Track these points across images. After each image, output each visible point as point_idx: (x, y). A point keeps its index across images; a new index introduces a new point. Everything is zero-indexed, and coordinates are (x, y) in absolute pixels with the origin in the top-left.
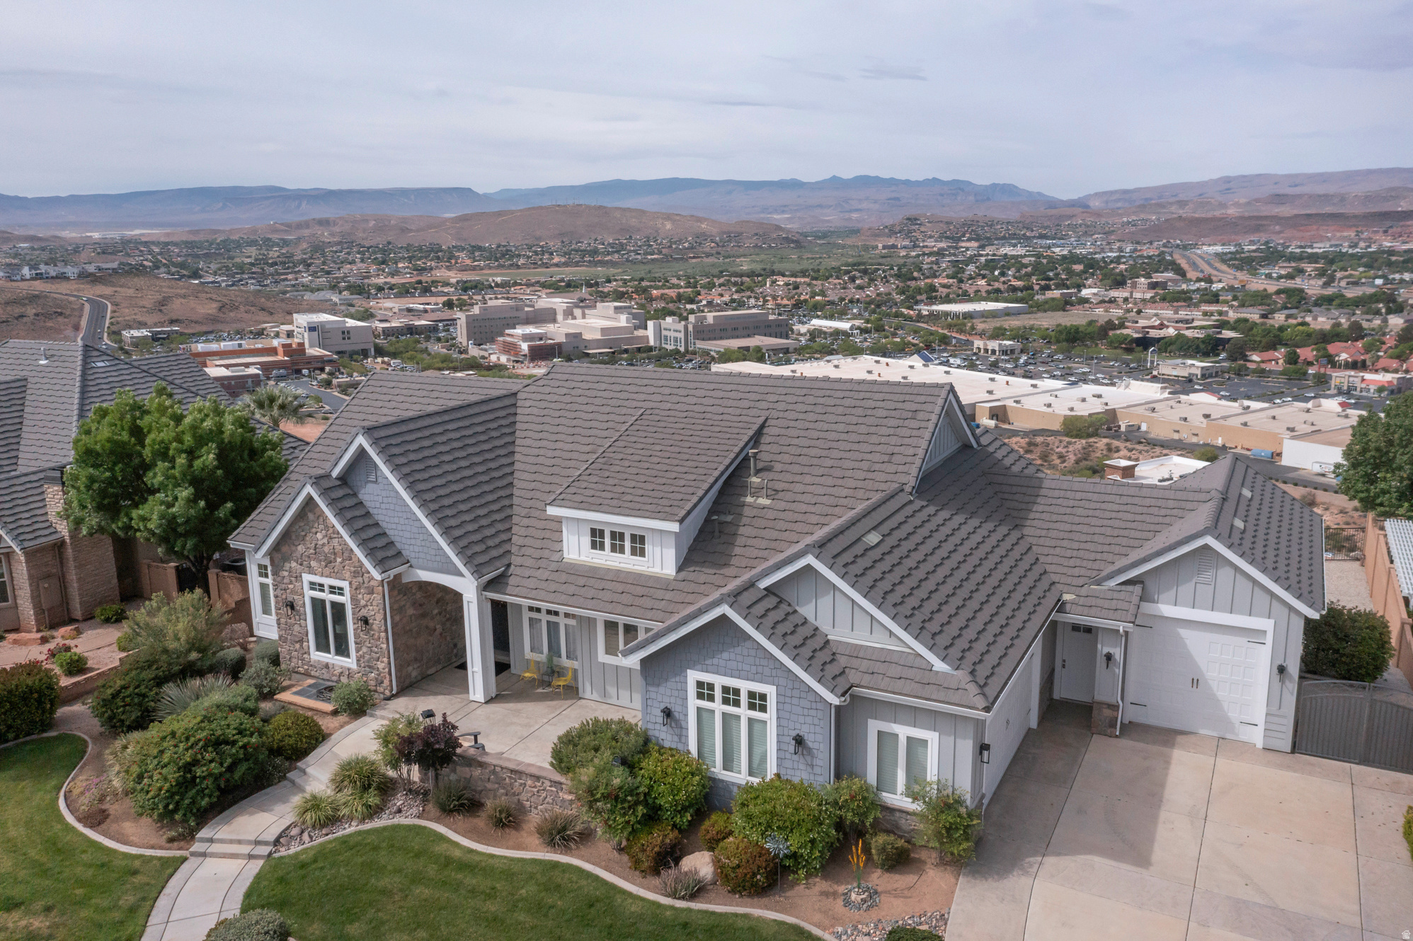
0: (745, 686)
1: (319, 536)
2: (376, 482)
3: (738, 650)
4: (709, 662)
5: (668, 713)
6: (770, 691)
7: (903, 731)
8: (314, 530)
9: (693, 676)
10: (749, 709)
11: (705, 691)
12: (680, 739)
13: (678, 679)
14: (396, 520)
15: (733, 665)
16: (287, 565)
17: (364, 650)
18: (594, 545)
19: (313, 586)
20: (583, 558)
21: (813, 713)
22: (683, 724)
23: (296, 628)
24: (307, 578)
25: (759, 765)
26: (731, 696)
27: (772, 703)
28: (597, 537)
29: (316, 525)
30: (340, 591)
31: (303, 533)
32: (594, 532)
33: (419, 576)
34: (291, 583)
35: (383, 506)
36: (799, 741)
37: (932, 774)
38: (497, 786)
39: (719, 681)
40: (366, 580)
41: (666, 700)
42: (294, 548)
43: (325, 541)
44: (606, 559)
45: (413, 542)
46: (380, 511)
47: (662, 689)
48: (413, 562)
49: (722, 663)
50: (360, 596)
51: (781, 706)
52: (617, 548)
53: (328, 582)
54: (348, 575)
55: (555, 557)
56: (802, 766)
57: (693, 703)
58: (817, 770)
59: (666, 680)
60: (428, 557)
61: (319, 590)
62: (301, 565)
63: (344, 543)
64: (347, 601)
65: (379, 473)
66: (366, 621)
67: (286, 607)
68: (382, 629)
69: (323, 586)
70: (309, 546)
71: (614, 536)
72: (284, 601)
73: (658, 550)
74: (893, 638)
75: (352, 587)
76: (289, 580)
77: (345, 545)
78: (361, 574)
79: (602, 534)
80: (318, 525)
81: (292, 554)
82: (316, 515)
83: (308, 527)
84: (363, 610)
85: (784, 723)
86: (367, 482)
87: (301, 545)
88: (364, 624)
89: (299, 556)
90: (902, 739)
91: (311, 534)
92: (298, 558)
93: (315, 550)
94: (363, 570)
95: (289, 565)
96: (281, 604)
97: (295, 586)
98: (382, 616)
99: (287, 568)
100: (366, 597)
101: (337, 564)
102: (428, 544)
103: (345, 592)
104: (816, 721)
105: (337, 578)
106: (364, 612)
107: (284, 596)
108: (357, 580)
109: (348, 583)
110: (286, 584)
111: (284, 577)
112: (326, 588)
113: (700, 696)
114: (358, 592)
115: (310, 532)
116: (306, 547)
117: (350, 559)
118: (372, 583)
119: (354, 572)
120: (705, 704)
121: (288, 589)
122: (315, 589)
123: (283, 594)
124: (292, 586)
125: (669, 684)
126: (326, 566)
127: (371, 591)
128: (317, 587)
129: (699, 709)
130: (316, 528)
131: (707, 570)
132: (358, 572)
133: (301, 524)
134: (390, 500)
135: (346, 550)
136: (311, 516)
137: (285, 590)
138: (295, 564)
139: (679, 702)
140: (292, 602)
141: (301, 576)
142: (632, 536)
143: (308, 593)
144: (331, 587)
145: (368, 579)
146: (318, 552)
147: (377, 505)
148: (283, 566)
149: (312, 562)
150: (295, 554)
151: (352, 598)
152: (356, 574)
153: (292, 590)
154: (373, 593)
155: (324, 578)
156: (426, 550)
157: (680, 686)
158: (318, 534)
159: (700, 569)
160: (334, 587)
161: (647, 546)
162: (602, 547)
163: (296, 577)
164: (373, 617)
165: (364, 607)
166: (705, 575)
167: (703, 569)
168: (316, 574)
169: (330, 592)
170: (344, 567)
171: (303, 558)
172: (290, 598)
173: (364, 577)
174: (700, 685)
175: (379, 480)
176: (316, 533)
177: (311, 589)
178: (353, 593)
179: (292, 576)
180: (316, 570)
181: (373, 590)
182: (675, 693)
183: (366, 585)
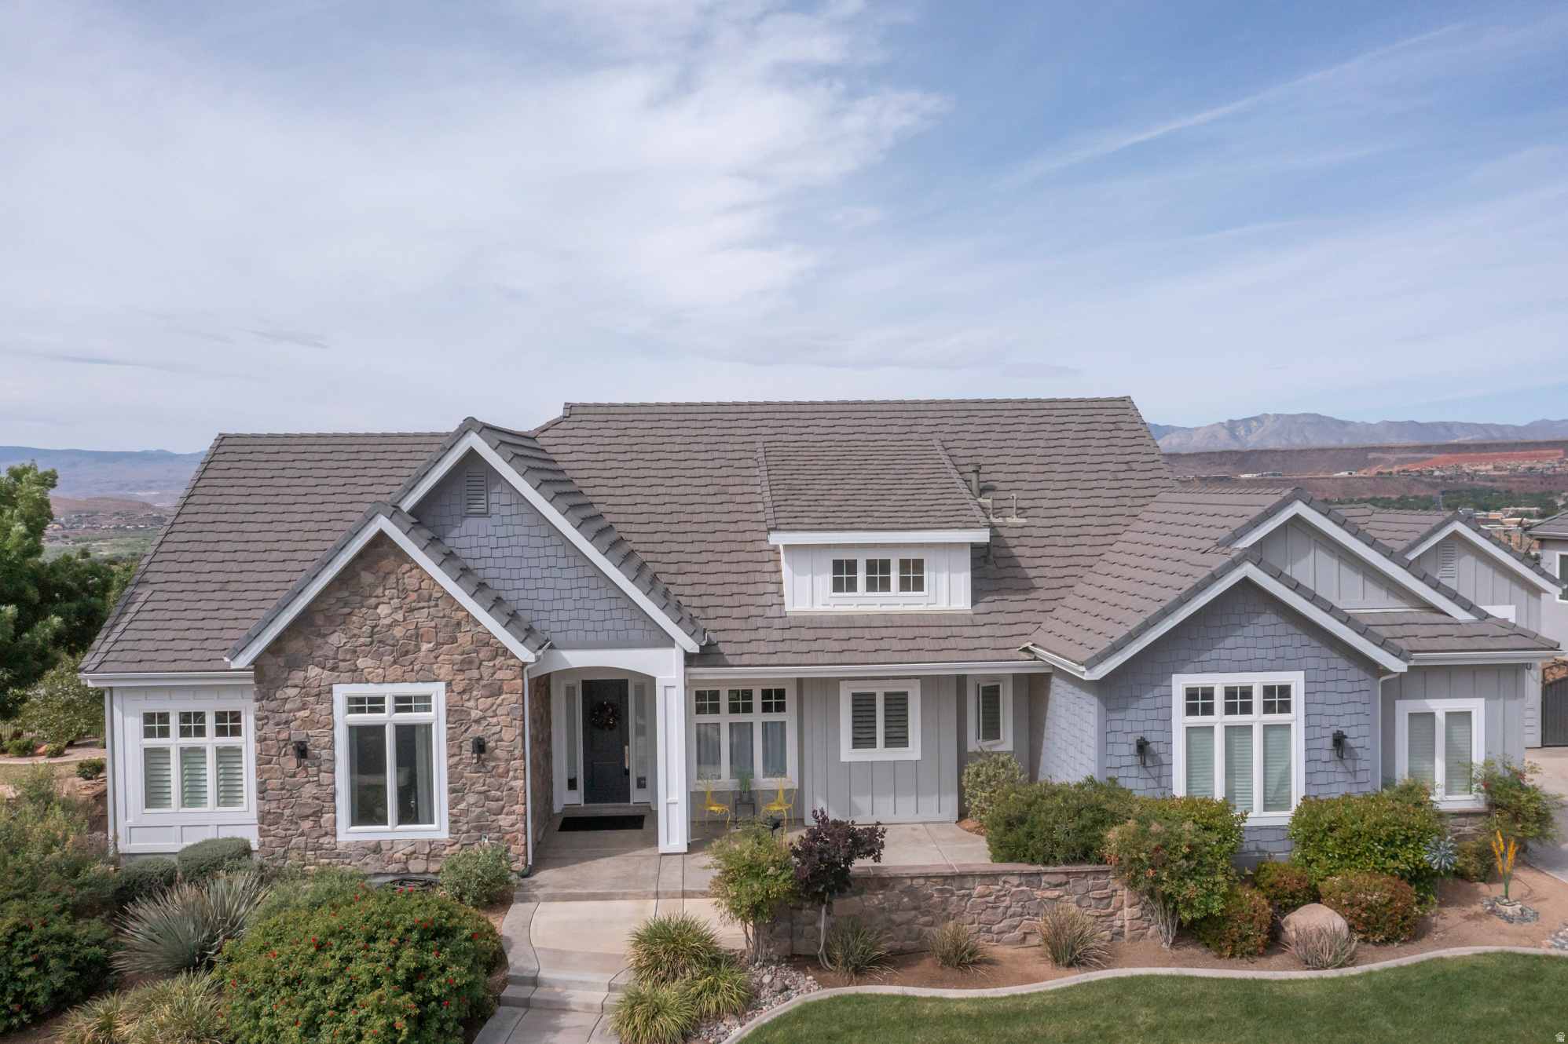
0: (1257, 681)
1: (383, 610)
2: (486, 515)
3: (1249, 631)
4: (1205, 657)
5: (1142, 747)
6: (1295, 680)
7: (1440, 707)
8: (373, 601)
9: (1181, 683)
10: (1265, 712)
11: (1200, 702)
12: (1159, 783)
13: (1156, 692)
14: (525, 573)
15: (1241, 653)
16: (298, 676)
17: (471, 798)
18: (838, 586)
19: (357, 704)
20: (818, 607)
21: (1355, 697)
22: (1164, 758)
23: (309, 790)
24: (342, 692)
25: (1277, 791)
26: (1238, 700)
27: (1297, 699)
28: (843, 575)
29: (379, 591)
30: (424, 702)
31: (347, 610)
32: (838, 566)
33: (565, 661)
34: (303, 708)
35: (497, 553)
36: (1339, 741)
37: (1478, 757)
38: (913, 913)
39: (1218, 682)
40: (486, 672)
41: (1139, 727)
42: (319, 641)
43: (399, 616)
44: (862, 602)
45: (558, 605)
46: (490, 562)
47: (1131, 714)
48: (556, 639)
49: (1224, 654)
50: (471, 703)
51: (1311, 698)
52: (878, 583)
53: (389, 691)
54: (445, 671)
55: (774, 612)
56: (1339, 777)
57: (1180, 721)
58: (1361, 777)
59: (1139, 697)
60: (589, 626)
61: (372, 710)
62: (333, 669)
63: (441, 614)
64: (436, 717)
65: (493, 498)
66: (480, 747)
67: (285, 755)
68: (517, 753)
69: (381, 700)
70: (356, 631)
71: (871, 566)
72: (282, 744)
73: (943, 577)
74: (1391, 599)
75: (453, 691)
76: (298, 704)
77: (444, 617)
78: (477, 663)
79: (852, 566)
80: (385, 589)
81: (314, 654)
82: (381, 574)
83: (359, 598)
84: (475, 727)
85: (1315, 720)
86: (468, 515)
87: (337, 634)
88: (474, 752)
89: (331, 654)
90: (1440, 717)
91: (364, 610)
92: (326, 658)
93: (371, 637)
94: (481, 655)
95: (302, 674)
96: (272, 753)
97: (313, 711)
98: (518, 732)
99: (297, 682)
100: (484, 703)
101: (422, 654)
102: (589, 604)
103: (433, 703)
104: (1360, 708)
105: (417, 681)
106: (476, 731)
107: (284, 735)
108: (469, 674)
109: (443, 684)
110: (290, 712)
111: (287, 699)
112: (389, 704)
113: (1191, 710)
114: (466, 697)
115: (362, 607)
116: (350, 634)
117: (454, 640)
118: (499, 675)
119: (462, 662)
120: (1200, 720)
121: (296, 720)
122: (361, 710)
123: (279, 732)
124: (306, 713)
125: (1142, 703)
126: (395, 662)
127: (496, 691)
128: (367, 705)
129: (1190, 730)
130: (377, 597)
131: (1012, 598)
132: (471, 662)
133: (341, 594)
134: (513, 541)
135: (446, 626)
136: (367, 577)
137: (287, 722)
138: (318, 670)
139: (1158, 725)
140: (302, 743)
141: (330, 691)
142: (902, 561)
143: (343, 719)
144: (398, 699)
145: (491, 671)
146: (377, 639)
147: (486, 552)
148: (287, 679)
149: (360, 660)
150: (320, 653)
151: (449, 711)
152: (466, 665)
153: (304, 720)
154: (500, 694)
155: (386, 685)
156: (584, 614)
157: (1159, 703)
158: (381, 607)
159: (1000, 597)
160: (408, 699)
161: (926, 574)
162: (852, 586)
163: (318, 695)
164: (496, 737)
165: (478, 721)
166: (1013, 603)
167: (1005, 597)
168: (367, 681)
169: (398, 710)
170: (436, 658)
171: (340, 657)
172: (298, 736)
173: (482, 669)
174: (1191, 694)
175: (494, 509)
176: (376, 607)
177: (351, 711)
178: (452, 702)
179: (307, 694)
180: (369, 673)
181: (501, 687)
182: (1153, 714)
183: (485, 682)
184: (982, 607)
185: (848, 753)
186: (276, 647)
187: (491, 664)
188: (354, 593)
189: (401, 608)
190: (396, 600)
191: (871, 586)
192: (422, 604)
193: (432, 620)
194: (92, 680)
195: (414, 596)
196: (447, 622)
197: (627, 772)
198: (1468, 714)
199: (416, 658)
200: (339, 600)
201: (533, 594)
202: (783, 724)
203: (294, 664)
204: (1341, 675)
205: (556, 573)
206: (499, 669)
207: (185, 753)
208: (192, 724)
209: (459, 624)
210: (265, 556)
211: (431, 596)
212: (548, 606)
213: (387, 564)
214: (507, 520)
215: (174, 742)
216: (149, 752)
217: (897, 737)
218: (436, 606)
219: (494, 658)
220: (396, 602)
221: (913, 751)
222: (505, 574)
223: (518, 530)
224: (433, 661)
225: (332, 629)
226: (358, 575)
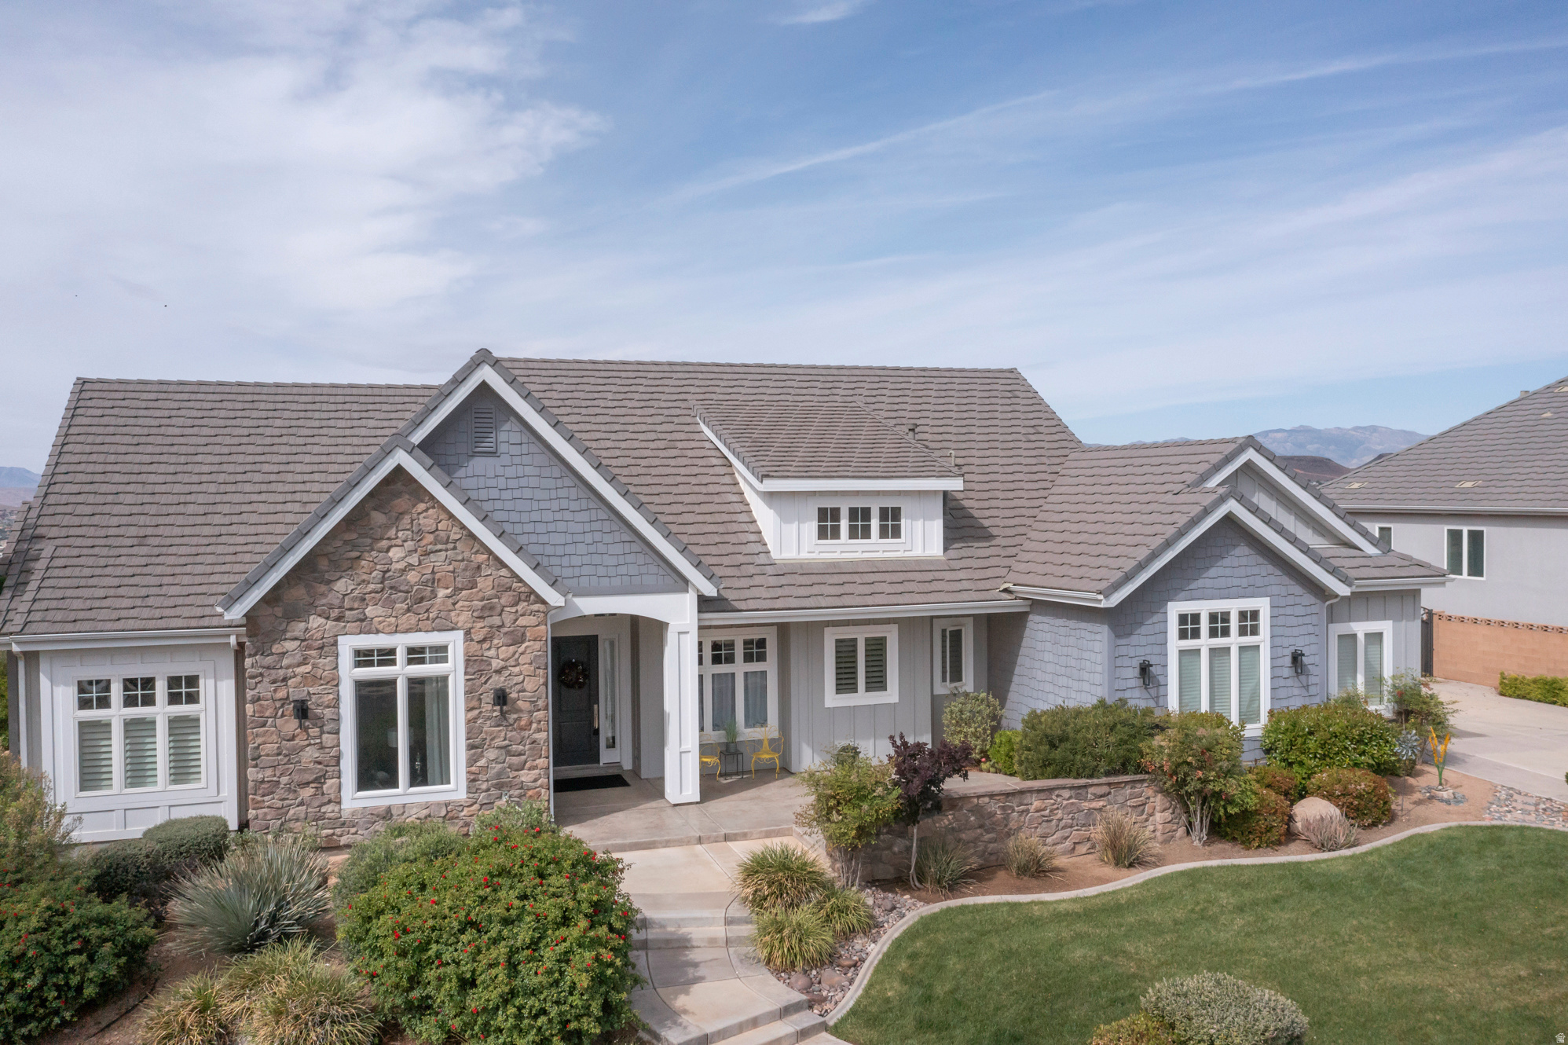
0: (1233, 607)
1: (395, 553)
2: (493, 454)
3: (1227, 562)
4: (1193, 585)
5: (1145, 670)
6: (1263, 605)
7: (1361, 628)
8: (384, 543)
9: (1175, 609)
10: (1240, 635)
11: (1189, 626)
12: (1157, 703)
13: (1155, 618)
14: (535, 516)
15: (1222, 582)
16: (297, 628)
17: (491, 754)
18: (822, 533)
19: (363, 658)
20: (804, 555)
21: (1307, 620)
22: (1161, 678)
23: (311, 753)
24: (349, 644)
25: (1249, 706)
26: (1219, 625)
27: (1265, 622)
28: (828, 522)
29: (392, 533)
30: (440, 653)
31: (354, 554)
32: (823, 514)
33: (577, 608)
34: (304, 663)
35: (506, 495)
36: (1296, 658)
37: (1388, 672)
39: (1204, 608)
40: (508, 619)
41: (1141, 651)
42: (323, 588)
43: (414, 560)
44: (845, 549)
45: (569, 549)
46: (498, 505)
47: (1135, 639)
49: (1208, 583)
50: (492, 652)
51: (1275, 621)
52: (859, 531)
53: (401, 642)
54: (463, 618)
55: (762, 559)
56: (1296, 691)
57: (1175, 644)
58: (1313, 690)
59: (1141, 624)
60: (601, 571)
61: (381, 663)
62: (338, 619)
63: (460, 558)
64: (453, 669)
65: (503, 436)
66: (501, 698)
67: (283, 715)
68: (541, 703)
69: (392, 652)
70: (365, 577)
71: (853, 513)
72: (278, 704)
73: (919, 524)
74: (1315, 536)
75: (472, 640)
76: (298, 658)
77: (463, 560)
78: (499, 609)
79: (835, 514)
80: (397, 531)
81: (317, 603)
82: (394, 514)
83: (369, 541)
84: (495, 677)
85: (1278, 641)
86: (475, 454)
87: (344, 580)
88: (494, 705)
89: (336, 602)
90: (1361, 637)
91: (374, 553)
92: (331, 607)
93: (382, 583)
94: (503, 601)
95: (302, 625)
96: (267, 714)
97: (315, 666)
98: (542, 681)
99: (297, 634)
100: (505, 652)
101: (438, 600)
102: (602, 548)
103: (450, 654)
104: (1311, 629)
105: (433, 630)
106: (497, 681)
107: (281, 694)
108: (488, 621)
109: (460, 634)
110: (287, 668)
111: (284, 653)
112: (401, 656)
113: (1183, 635)
114: (486, 645)
115: (373, 550)
116: (359, 580)
117: (474, 585)
118: (522, 621)
119: (483, 608)
120: (1189, 644)
121: (295, 676)
122: (370, 664)
123: (275, 691)
124: (307, 668)
125: (1143, 630)
126: (408, 610)
127: (518, 638)
128: (376, 658)
129: (1182, 653)
130: (389, 539)
131: (976, 545)
132: (492, 608)
133: (348, 536)
134: (523, 482)
135: (465, 570)
136: (378, 518)
137: (285, 680)
138: (321, 620)
139: (1157, 649)
140: (303, 702)
141: (335, 644)
142: (881, 509)
143: (349, 674)
144: (411, 650)
145: (512, 617)
146: (389, 586)
147: (494, 494)
148: (285, 631)
149: (369, 608)
150: (324, 601)
151: (467, 662)
152: (487, 611)
153: (304, 676)
154: (522, 642)
155: (398, 635)
156: (596, 559)
157: (1158, 628)
158: (393, 550)
159: (965, 545)
160: (421, 650)
161: (903, 522)
162: (836, 534)
163: (322, 648)
164: (518, 687)
165: (498, 672)
166: (978, 549)
167: (970, 544)
168: (378, 632)
169: (410, 662)
170: (454, 604)
171: (347, 604)
172: (298, 694)
173: (504, 615)
174: (1183, 619)
175: (503, 448)
176: (388, 550)
177: (358, 664)
178: (472, 650)
179: (309, 648)
180: (380, 622)
181: (523, 634)
182: (1152, 639)
183: (506, 630)
184: (952, 554)
185: (832, 699)
186: (273, 597)
187: (513, 610)
188: (361, 536)
189: (416, 551)
190: (410, 543)
191: (853, 534)
192: (439, 547)
193: (450, 564)
194: (18, 643)
195: (430, 538)
196: (467, 566)
197: (597, 732)
198: (1380, 635)
199: (432, 605)
200: (346, 542)
201: (543, 539)
202: (764, 673)
203: (295, 614)
204: (1298, 600)
205: (568, 516)
206: (522, 615)
207: (130, 725)
208: (139, 691)
209: (479, 568)
210: (181, 509)
211: (448, 537)
212: (560, 551)
213: (402, 503)
214: (517, 460)
215: (117, 713)
216: (84, 727)
217: (877, 681)
218: (455, 548)
219: (516, 604)
220: (409, 545)
221: (891, 695)
222: (514, 517)
223: (529, 470)
224: (451, 607)
225: (338, 574)
226: (368, 515)
